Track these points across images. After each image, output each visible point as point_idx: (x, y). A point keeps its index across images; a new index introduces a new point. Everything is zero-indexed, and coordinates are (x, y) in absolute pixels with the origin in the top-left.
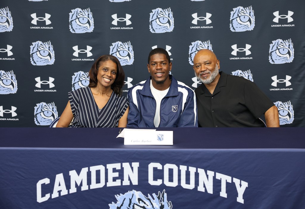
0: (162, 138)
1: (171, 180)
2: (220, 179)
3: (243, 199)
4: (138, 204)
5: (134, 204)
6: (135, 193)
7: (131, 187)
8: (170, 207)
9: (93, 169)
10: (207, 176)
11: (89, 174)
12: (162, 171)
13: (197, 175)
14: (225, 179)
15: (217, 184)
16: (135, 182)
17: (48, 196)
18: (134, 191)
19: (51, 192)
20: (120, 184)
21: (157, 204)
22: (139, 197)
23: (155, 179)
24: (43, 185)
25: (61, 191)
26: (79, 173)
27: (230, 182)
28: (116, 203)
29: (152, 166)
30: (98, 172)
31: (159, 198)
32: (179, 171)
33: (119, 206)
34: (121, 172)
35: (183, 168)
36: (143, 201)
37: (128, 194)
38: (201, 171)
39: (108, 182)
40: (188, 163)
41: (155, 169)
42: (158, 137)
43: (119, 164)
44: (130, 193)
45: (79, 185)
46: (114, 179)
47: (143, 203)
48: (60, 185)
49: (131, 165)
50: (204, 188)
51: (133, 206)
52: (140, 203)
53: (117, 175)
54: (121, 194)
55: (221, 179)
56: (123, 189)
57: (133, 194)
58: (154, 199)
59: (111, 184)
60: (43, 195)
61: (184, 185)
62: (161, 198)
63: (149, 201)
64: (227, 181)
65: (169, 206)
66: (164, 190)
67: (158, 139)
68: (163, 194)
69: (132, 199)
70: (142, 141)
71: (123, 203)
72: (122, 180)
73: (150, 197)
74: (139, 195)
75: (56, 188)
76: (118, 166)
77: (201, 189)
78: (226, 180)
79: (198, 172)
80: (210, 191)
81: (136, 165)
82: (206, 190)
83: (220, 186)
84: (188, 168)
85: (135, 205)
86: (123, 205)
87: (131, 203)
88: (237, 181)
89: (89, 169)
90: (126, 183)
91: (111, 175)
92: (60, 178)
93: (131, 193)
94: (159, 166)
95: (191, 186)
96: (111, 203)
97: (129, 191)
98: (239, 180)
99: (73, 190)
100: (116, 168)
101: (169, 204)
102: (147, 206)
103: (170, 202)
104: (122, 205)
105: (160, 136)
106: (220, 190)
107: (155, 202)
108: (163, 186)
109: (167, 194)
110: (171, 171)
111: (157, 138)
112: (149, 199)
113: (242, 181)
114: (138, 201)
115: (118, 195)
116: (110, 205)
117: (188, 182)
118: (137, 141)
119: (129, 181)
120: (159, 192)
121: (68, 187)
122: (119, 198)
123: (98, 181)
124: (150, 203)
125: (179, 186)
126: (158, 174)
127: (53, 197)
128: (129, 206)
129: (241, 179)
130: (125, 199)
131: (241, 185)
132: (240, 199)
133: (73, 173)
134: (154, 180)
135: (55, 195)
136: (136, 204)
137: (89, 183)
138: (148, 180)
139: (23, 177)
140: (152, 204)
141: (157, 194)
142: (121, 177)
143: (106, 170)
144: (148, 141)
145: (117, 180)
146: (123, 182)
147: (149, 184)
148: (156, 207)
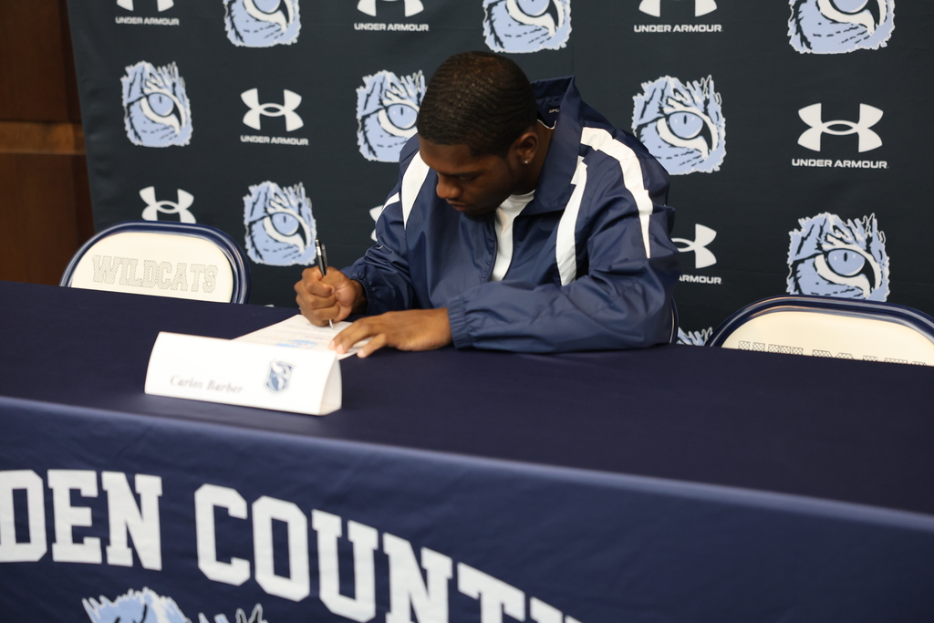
0: (285, 381)
1: (282, 568)
2: (474, 594)
6: (151, 600)
7: (135, 577)
9: (4, 483)
10: (424, 574)
12: (246, 525)
14: (495, 596)
16: (152, 558)
18: (147, 595)
20: (97, 558)
23: (223, 555)
27: (518, 613)
29: (209, 498)
32: (312, 536)
34: (99, 505)
35: (328, 525)
37: (129, 604)
38: (398, 548)
39: (55, 541)
40: (348, 506)
41: (220, 513)
42: (272, 371)
43: (92, 476)
44: (134, 598)
46: (78, 535)
49: (132, 484)
53: (84, 517)
54: (102, 598)
55: (480, 594)
56: (112, 581)
57: (146, 608)
59: (66, 551)
61: (332, 598)
64: (508, 611)
66: (259, 607)
67: (267, 384)
70: (211, 384)
72: (105, 543)
74: (168, 616)
76: (85, 481)
78: (503, 606)
79: (387, 550)
81: (150, 486)
84: (345, 529)
90: (119, 555)
91: (67, 515)
93: (138, 599)
94: (237, 507)
95: (361, 609)
97: (131, 592)
98: (558, 615)
100: (79, 491)
105: (278, 370)
108: (251, 591)
110: (280, 529)
111: (264, 376)
113: (569, 620)
115: (92, 601)
117: (348, 586)
118: (193, 384)
119: (129, 551)
120: (240, 611)
123: (23, 534)
125: (314, 599)
126: (234, 538)
129: (567, 608)
134: (218, 559)
138: (196, 556)
141: (232, 621)
142: (100, 528)
143: (48, 494)
144: (230, 388)
145: (87, 540)
146: (109, 550)
147: (202, 574)
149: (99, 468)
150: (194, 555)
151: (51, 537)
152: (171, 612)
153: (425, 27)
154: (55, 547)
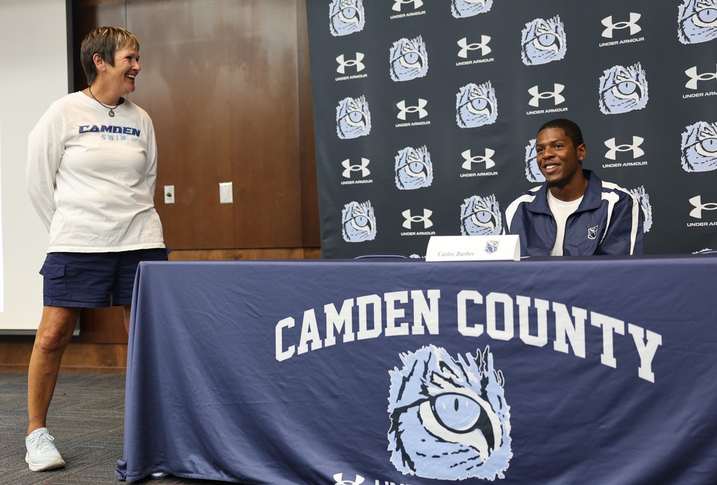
0: (495, 248)
1: (500, 326)
2: (599, 326)
3: (652, 371)
4: (440, 373)
5: (433, 372)
6: (433, 350)
7: (427, 339)
8: (500, 382)
9: (363, 301)
10: (573, 319)
11: (355, 311)
12: (483, 307)
13: (551, 315)
14: (610, 325)
15: (593, 335)
16: (434, 329)
17: (292, 349)
18: (432, 348)
19: (297, 344)
20: (407, 333)
21: (475, 376)
22: (442, 360)
23: (470, 323)
24: (285, 329)
25: (311, 341)
26: (339, 310)
27: (622, 332)
28: (401, 369)
29: (463, 296)
30: (370, 307)
31: (478, 362)
32: (516, 308)
33: (407, 376)
34: (409, 307)
35: (523, 302)
36: (449, 368)
37: (422, 353)
38: (560, 309)
39: (386, 327)
40: (532, 292)
41: (470, 303)
42: (488, 245)
43: (406, 293)
44: (425, 350)
45: (339, 331)
46: (398, 323)
47: (449, 371)
48: (309, 331)
49: (425, 295)
50: (567, 345)
51: (432, 377)
52: (443, 371)
53: (401, 313)
54: (409, 352)
55: (602, 325)
56: (413, 343)
57: (431, 353)
58: (469, 364)
59: (391, 331)
60: (285, 349)
61: (526, 337)
62: (483, 364)
63: (459, 367)
64: (616, 331)
65: (497, 381)
66: (488, 346)
67: (487, 250)
68: (486, 355)
69: (428, 362)
70: (458, 254)
71: (413, 370)
72: (411, 324)
73: (461, 360)
74: (442, 356)
75: (305, 337)
76: (402, 296)
77: (560, 346)
78: (613, 329)
79: (554, 310)
80: (580, 352)
81: (435, 294)
82: (570, 348)
83: (601, 340)
84: (532, 302)
85: (434, 375)
86: (414, 373)
87: (428, 371)
88: (636, 331)
89: (355, 302)
90: (418, 330)
91: (393, 314)
92: (309, 316)
93: (427, 350)
94: (477, 297)
95: (541, 340)
96: (393, 369)
97: (423, 347)
98: (642, 330)
99: (331, 341)
100: (399, 301)
101: (499, 377)
102: (457, 377)
103: (500, 373)
104: (411, 374)
105: (492, 244)
106: (601, 350)
107: (471, 371)
108: (485, 338)
109: (493, 355)
110: (500, 307)
111: (485, 246)
112: (459, 364)
113: (648, 332)
114: (439, 367)
115: (403, 353)
116: (390, 372)
117: (533, 330)
118: (449, 254)
119: (423, 327)
120: (478, 349)
121: (323, 335)
122: (407, 358)
123: (370, 326)
124: (462, 373)
125: (516, 339)
126: (476, 314)
127: (299, 353)
128: (424, 376)
129: (647, 326)
130: (417, 361)
131: (645, 341)
132: (646, 373)
133: (329, 309)
134: (468, 326)
135: (303, 349)
136: (437, 374)
137: (356, 328)
138: (456, 325)
139: (256, 313)
140: (465, 374)
141: (475, 356)
142: (409, 318)
143: (384, 304)
144: (468, 254)
145: (402, 324)
146: (413, 328)
147: (460, 334)
148: (473, 381)
149: (409, 289)
151: (384, 325)
152: (443, 354)
154: (386, 330)
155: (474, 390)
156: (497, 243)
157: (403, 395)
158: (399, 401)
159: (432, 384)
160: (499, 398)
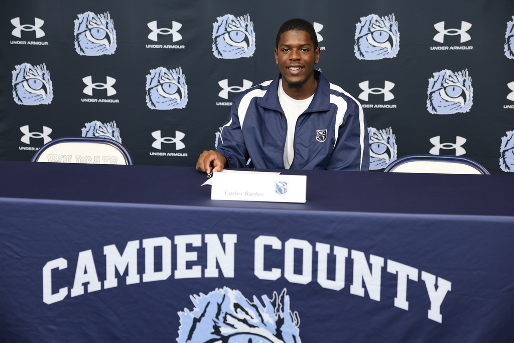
0: (285, 189)
1: (298, 270)
2: (395, 273)
3: (441, 313)
4: (234, 314)
5: (227, 314)
6: (227, 292)
7: (221, 281)
8: (296, 322)
9: (150, 244)
10: (370, 266)
11: (141, 253)
12: (281, 253)
13: (349, 262)
14: (405, 272)
15: (389, 281)
16: (229, 272)
17: (63, 292)
18: (226, 290)
19: (70, 285)
20: (199, 275)
21: (270, 316)
22: (236, 302)
23: (268, 267)
24: (55, 272)
25: (88, 283)
26: (121, 250)
27: (416, 279)
28: (191, 310)
29: (261, 242)
30: (158, 251)
31: (274, 304)
32: (315, 254)
33: (198, 317)
34: (202, 251)
35: (323, 249)
36: (243, 310)
37: (215, 295)
38: (358, 256)
39: (176, 269)
40: (333, 240)
41: (268, 249)
42: (277, 186)
43: (199, 237)
44: (218, 292)
45: (122, 273)
46: (189, 265)
47: (244, 313)
48: (86, 272)
49: (221, 239)
50: (363, 290)
51: (225, 318)
52: (237, 313)
53: (193, 256)
54: (201, 294)
55: (397, 272)
56: (205, 285)
57: (224, 296)
58: (264, 306)
59: (182, 273)
60: (55, 291)
61: (323, 281)
62: (279, 305)
63: (254, 309)
64: (410, 278)
65: (293, 322)
66: (285, 289)
67: (276, 191)
68: (283, 297)
69: (222, 304)
71: (205, 311)
72: (204, 267)
73: (256, 301)
74: (237, 298)
75: (80, 278)
76: (195, 240)
77: (356, 290)
78: (408, 276)
79: (353, 257)
80: (375, 295)
81: (231, 239)
82: (366, 292)
83: (396, 286)
84: (332, 250)
85: (228, 316)
86: (206, 314)
87: (221, 312)
88: (429, 278)
89: (141, 244)
90: (211, 272)
91: (184, 256)
92: (86, 258)
93: (221, 292)
94: (276, 243)
95: (338, 285)
96: (183, 311)
97: (217, 289)
98: (434, 277)
99: (111, 282)
100: (191, 244)
101: (294, 317)
102: (252, 318)
103: (296, 314)
104: (203, 315)
105: (280, 185)
106: (395, 295)
107: (267, 313)
108: (282, 282)
109: (290, 298)
110: (298, 253)
111: (274, 188)
112: (255, 306)
113: (440, 279)
114: (233, 309)
115: (195, 295)
116: (180, 313)
117: (331, 275)
118: (236, 193)
119: (217, 270)
120: (275, 292)
121: (102, 276)
122: (198, 300)
123: (158, 267)
124: (257, 314)
125: (314, 283)
126: (274, 259)
127: (73, 295)
128: (217, 317)
129: (438, 274)
130: (209, 303)
131: (436, 287)
132: (435, 315)
133: (110, 251)
134: (265, 269)
135: (77, 291)
136: (230, 315)
137: (141, 270)
138: (253, 269)
139: (17, 254)
140: (260, 315)
141: (271, 297)
142: (202, 261)
143: (174, 248)
144: (256, 194)
145: (194, 267)
146: (206, 271)
147: (256, 278)
148: (268, 322)
149: (204, 233)
150: (252, 269)
151: (174, 267)
152: (238, 296)
153: (183, 47)
154: (176, 272)
155: (268, 330)
156: (286, 183)
157: (194, 336)
158: (189, 341)
159: (224, 325)
160: (294, 337)
